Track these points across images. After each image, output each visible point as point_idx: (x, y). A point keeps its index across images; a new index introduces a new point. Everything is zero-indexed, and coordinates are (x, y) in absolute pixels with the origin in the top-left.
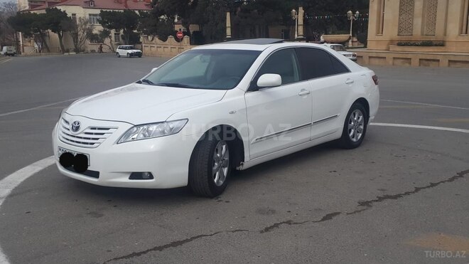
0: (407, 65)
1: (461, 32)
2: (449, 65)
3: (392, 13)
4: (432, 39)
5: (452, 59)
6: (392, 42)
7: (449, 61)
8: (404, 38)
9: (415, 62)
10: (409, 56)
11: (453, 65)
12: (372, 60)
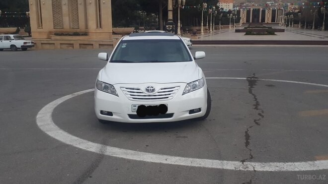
0: (71, 48)
1: (97, 27)
2: (100, 47)
3: (47, 13)
4: (78, 31)
5: (101, 43)
6: (50, 33)
7: (99, 45)
8: (58, 30)
9: (77, 46)
10: (72, 42)
11: (102, 47)
12: (44, 45)
